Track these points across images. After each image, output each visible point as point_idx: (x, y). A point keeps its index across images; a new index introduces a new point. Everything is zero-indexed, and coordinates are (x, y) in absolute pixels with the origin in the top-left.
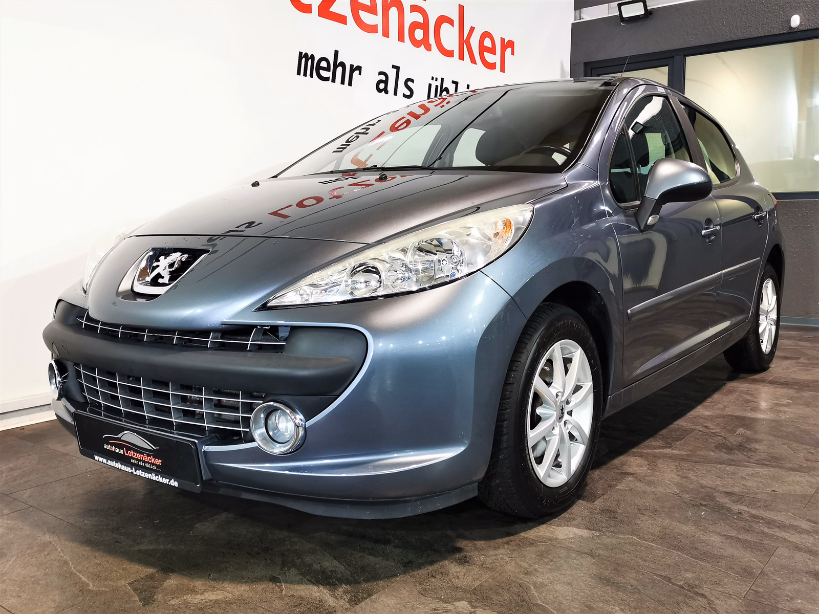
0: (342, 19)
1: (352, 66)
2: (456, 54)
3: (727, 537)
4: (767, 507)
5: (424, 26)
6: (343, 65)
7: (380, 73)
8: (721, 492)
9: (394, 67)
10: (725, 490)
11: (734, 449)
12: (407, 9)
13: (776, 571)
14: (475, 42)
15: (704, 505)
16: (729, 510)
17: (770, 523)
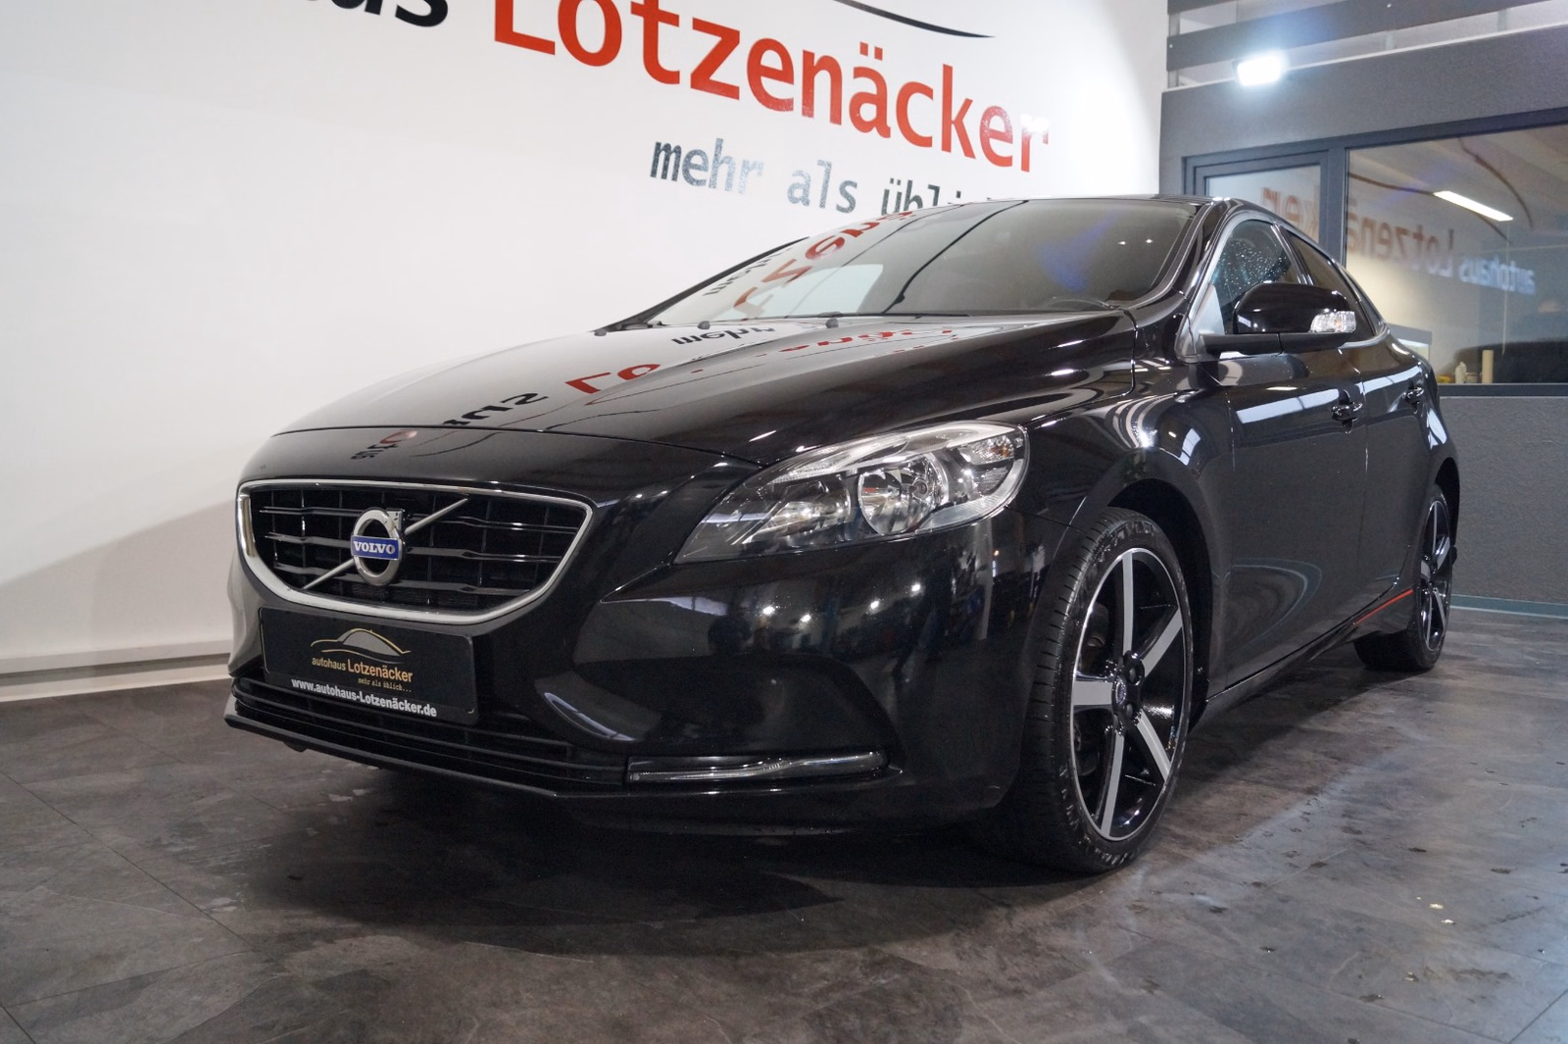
0: (731, 92)
1: (745, 162)
2: (937, 141)
5: (880, 100)
6: (728, 160)
9: (821, 163)
14: (972, 124)
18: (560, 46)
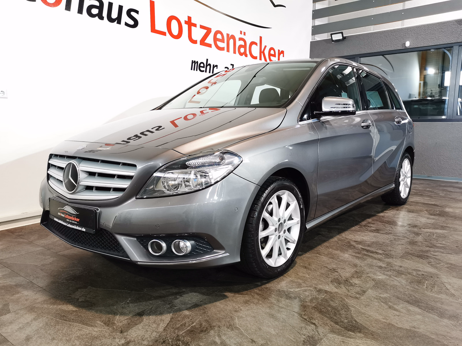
0: (209, 46)
1: (214, 65)
2: (258, 58)
3: (351, 255)
4: (369, 246)
5: (245, 46)
6: (210, 65)
7: (226, 68)
8: (353, 241)
9: (231, 65)
10: (355, 240)
11: (362, 226)
12: (237, 40)
13: (365, 265)
14: (266, 52)
15: (346, 245)
16: (354, 246)
17: (368, 251)
18: (167, 34)
